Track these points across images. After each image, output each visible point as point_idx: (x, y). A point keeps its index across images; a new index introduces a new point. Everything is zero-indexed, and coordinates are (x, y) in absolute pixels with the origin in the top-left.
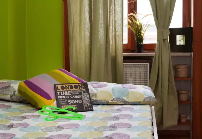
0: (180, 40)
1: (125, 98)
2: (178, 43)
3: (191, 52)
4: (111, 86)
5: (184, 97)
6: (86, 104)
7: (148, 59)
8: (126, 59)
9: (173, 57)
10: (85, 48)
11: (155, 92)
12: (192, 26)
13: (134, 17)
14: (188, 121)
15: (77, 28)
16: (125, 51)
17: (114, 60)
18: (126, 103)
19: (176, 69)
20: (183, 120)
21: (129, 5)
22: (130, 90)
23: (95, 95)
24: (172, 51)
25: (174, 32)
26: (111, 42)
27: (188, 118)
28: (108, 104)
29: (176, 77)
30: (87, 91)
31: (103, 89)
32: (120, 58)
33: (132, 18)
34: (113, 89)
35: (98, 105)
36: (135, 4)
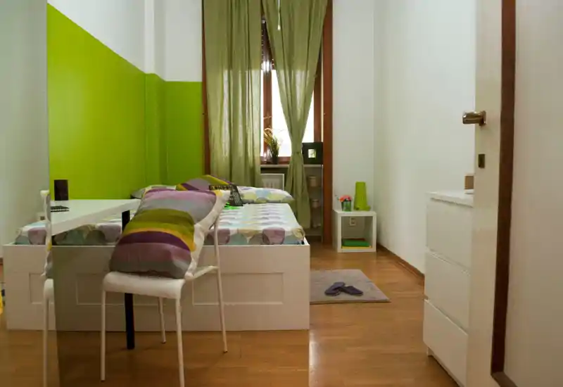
0: (311, 154)
1: (268, 198)
2: (310, 156)
3: (322, 164)
4: (254, 189)
5: (315, 205)
6: (237, 201)
7: (284, 170)
8: (263, 170)
9: (305, 168)
10: (226, 159)
11: (291, 194)
12: (322, 141)
13: (270, 132)
14: (318, 227)
15: (217, 142)
16: (262, 163)
17: (253, 170)
18: (268, 202)
19: (308, 180)
20: (315, 226)
21: (265, 121)
22: (272, 192)
23: (243, 196)
24: (305, 163)
25: (306, 147)
26: (250, 154)
27: (320, 225)
28: (253, 202)
29: (309, 187)
30: (237, 191)
31: (248, 192)
32: (258, 169)
33: (268, 133)
34: (257, 192)
35: (245, 203)
36: (271, 119)
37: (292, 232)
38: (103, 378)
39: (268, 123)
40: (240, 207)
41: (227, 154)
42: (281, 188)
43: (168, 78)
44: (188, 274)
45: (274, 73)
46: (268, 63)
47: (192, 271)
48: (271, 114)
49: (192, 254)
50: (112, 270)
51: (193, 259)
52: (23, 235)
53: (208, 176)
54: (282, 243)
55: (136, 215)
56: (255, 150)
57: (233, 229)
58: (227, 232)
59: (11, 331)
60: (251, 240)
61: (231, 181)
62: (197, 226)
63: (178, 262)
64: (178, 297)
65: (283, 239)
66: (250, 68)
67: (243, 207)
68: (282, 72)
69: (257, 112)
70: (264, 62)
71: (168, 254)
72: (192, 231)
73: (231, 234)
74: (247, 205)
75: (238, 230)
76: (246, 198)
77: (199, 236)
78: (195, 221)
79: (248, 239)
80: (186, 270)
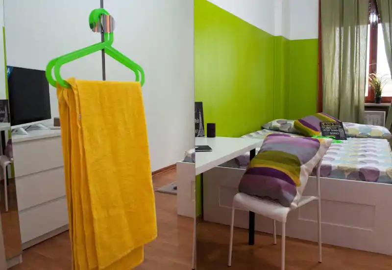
1: (369, 134)
4: (357, 125)
6: (342, 135)
7: (385, 108)
8: (367, 108)
13: (375, 77)
16: (366, 101)
18: (369, 137)
21: (370, 67)
22: (373, 129)
23: (347, 131)
26: (356, 95)
28: (356, 137)
30: (342, 127)
31: (352, 127)
32: (362, 108)
33: (373, 77)
34: (360, 128)
35: (349, 137)
36: (375, 66)
37: (386, 172)
38: (230, 265)
39: (373, 69)
40: (344, 141)
41: (337, 95)
42: (382, 125)
43: (292, 37)
44: (293, 204)
45: (380, 26)
46: (375, 16)
47: (297, 201)
48: (376, 61)
49: (297, 188)
50: (240, 191)
51: (298, 192)
52: (188, 156)
53: (319, 114)
54: (376, 181)
55: (259, 152)
56: (361, 92)
57: (334, 165)
58: (329, 168)
59: (180, 216)
60: (349, 176)
61: (339, 119)
62: (303, 167)
63: (287, 194)
64: (285, 220)
65: (378, 178)
66: (358, 24)
67: (347, 141)
68: (387, 25)
69: (364, 61)
70: (371, 16)
71: (279, 187)
72: (299, 170)
73: (333, 169)
74: (350, 138)
75: (338, 167)
76: (350, 133)
77: (304, 175)
78: (301, 163)
79: (347, 174)
80: (292, 201)
